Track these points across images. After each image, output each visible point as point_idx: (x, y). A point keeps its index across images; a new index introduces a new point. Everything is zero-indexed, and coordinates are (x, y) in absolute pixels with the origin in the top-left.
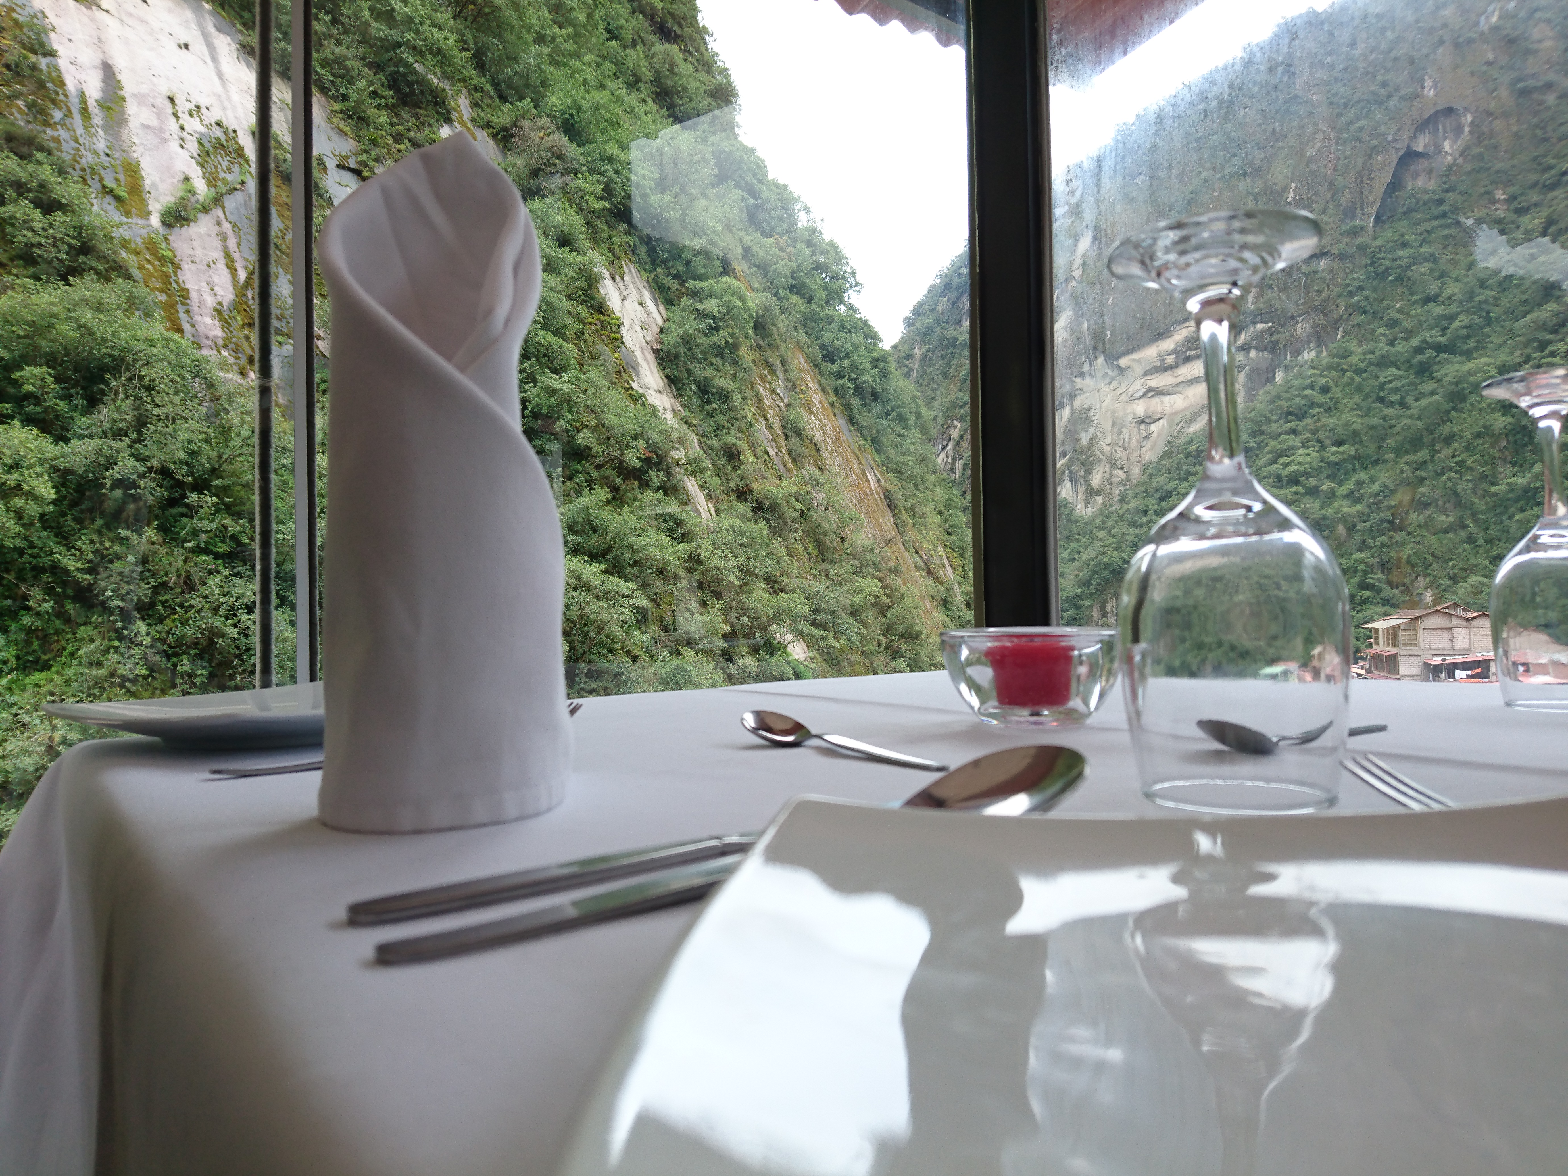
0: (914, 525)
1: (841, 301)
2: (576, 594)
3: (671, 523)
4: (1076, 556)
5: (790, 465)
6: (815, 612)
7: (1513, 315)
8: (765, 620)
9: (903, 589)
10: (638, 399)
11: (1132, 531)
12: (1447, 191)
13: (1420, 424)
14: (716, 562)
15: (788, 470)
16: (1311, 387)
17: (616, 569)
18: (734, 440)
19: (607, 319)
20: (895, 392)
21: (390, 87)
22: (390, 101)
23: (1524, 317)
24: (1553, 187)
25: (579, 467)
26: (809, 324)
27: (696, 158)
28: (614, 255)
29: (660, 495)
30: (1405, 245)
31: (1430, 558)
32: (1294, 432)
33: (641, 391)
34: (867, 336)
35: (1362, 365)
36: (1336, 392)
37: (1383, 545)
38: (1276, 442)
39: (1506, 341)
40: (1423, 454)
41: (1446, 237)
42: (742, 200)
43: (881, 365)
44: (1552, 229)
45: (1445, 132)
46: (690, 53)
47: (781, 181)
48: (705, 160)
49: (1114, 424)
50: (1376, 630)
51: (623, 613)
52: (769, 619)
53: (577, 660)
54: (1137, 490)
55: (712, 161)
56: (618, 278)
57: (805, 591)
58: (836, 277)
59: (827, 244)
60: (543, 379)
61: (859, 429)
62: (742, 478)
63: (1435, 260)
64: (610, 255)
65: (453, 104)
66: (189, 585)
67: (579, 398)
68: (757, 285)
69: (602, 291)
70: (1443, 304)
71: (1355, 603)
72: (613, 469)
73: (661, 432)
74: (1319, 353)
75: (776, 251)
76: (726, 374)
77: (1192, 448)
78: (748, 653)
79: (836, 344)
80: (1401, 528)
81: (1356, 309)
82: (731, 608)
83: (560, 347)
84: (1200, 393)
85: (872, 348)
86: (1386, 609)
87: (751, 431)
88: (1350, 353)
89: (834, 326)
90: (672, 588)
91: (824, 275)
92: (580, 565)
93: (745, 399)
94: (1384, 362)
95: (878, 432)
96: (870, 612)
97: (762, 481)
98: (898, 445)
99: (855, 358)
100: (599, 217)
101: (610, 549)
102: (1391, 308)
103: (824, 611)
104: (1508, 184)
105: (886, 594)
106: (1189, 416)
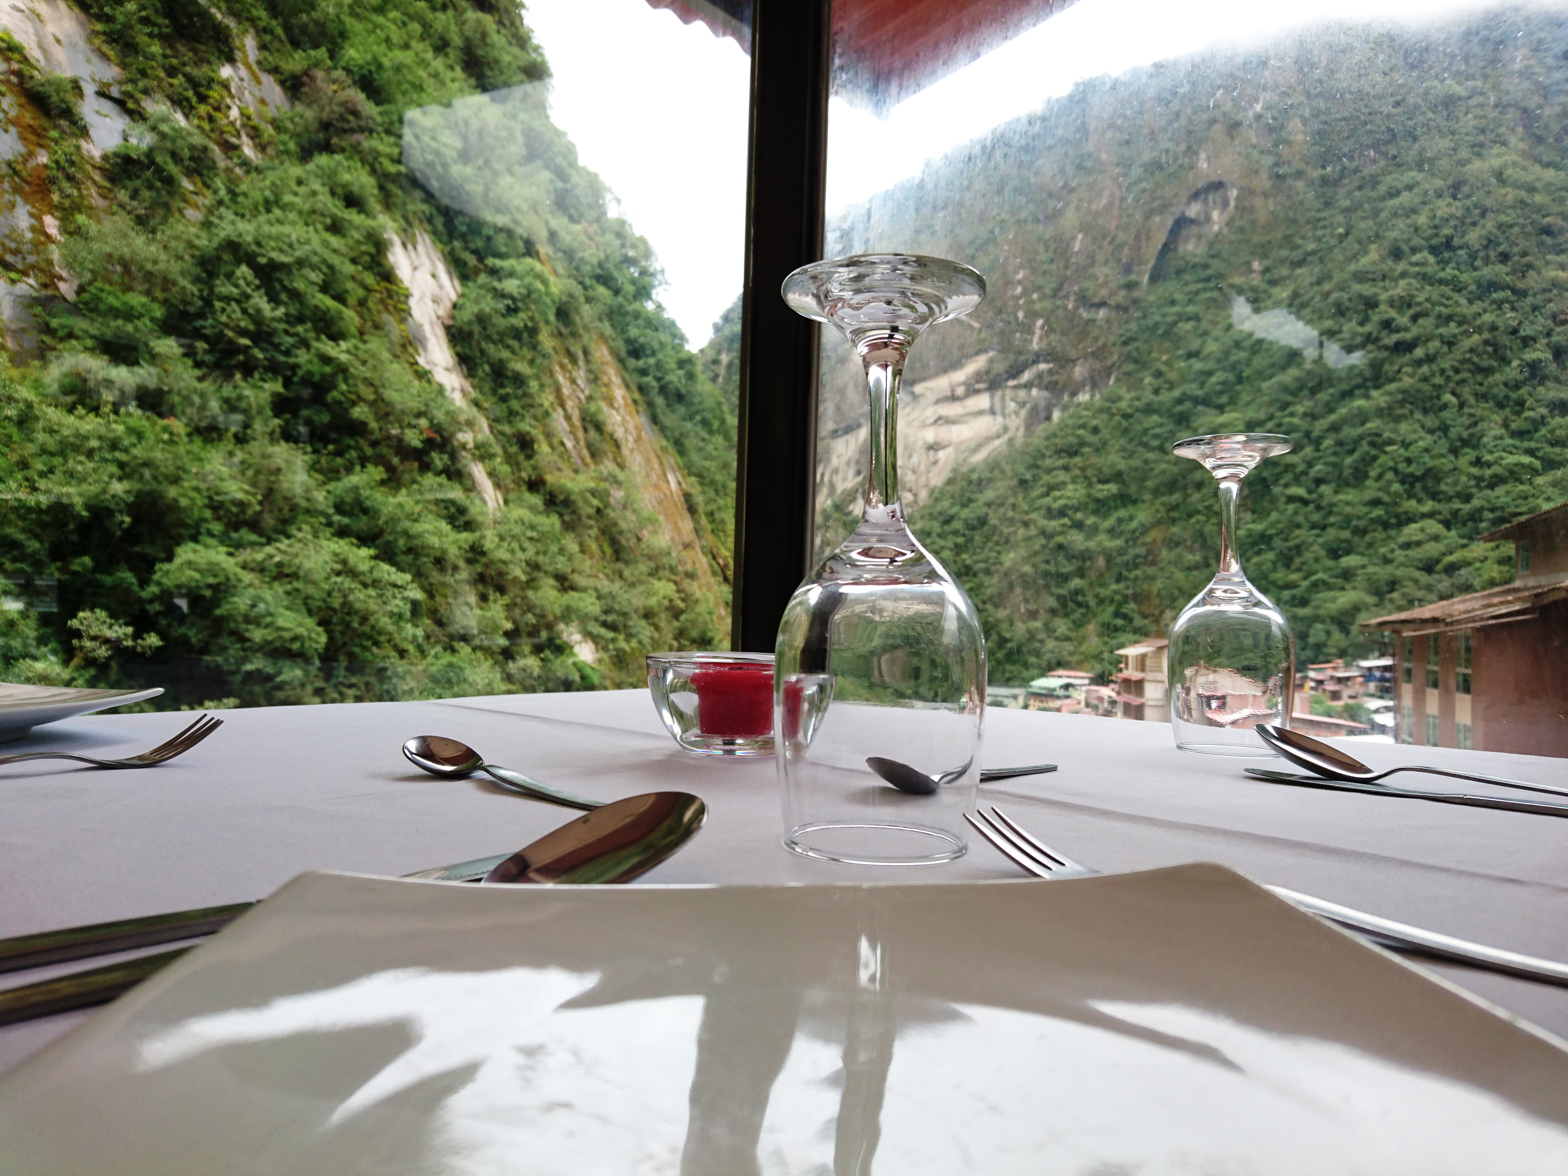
0: (713, 531)
1: (649, 296)
2: (339, 579)
3: (452, 510)
5: (588, 459)
6: (606, 612)
7: (1261, 375)
8: (551, 618)
9: (698, 594)
10: (423, 375)
12: (1213, 257)
14: (502, 554)
15: (586, 465)
16: (1083, 426)
17: (387, 555)
18: (528, 428)
19: (395, 287)
20: (700, 395)
21: (165, 16)
22: (166, 30)
23: (1271, 378)
24: (1300, 263)
25: (352, 443)
26: (616, 317)
27: (503, 133)
28: (408, 222)
29: (443, 479)
30: (1173, 303)
31: (1176, 592)
32: (1066, 468)
33: (427, 367)
34: (673, 337)
35: (1129, 411)
36: (1105, 433)
37: (1137, 578)
38: (1049, 477)
39: (1254, 400)
40: (1176, 497)
41: (1208, 299)
42: (551, 182)
43: (688, 367)
44: (1297, 302)
45: (1214, 203)
46: (504, 25)
47: (592, 169)
48: (513, 138)
49: (906, 448)
50: (1127, 657)
51: (395, 605)
52: (556, 618)
53: (337, 651)
54: (923, 512)
55: (522, 140)
56: (410, 246)
57: (596, 590)
58: (644, 272)
59: (637, 239)
60: (317, 344)
61: (663, 429)
62: (534, 469)
63: (1198, 320)
64: (403, 222)
65: (237, 43)
67: (358, 370)
68: (561, 271)
69: (391, 258)
70: (1203, 360)
71: (1110, 630)
72: (389, 446)
73: (448, 413)
74: (1092, 396)
75: (584, 238)
76: (523, 358)
77: (975, 477)
78: (532, 653)
79: (642, 340)
80: (1153, 563)
81: (1129, 358)
82: (515, 605)
83: (340, 312)
84: (985, 425)
85: (679, 348)
86: (1137, 637)
87: (548, 421)
88: (1120, 399)
89: (641, 322)
90: (449, 579)
91: (632, 270)
92: (346, 548)
93: (542, 386)
94: (1149, 410)
95: (682, 434)
96: (663, 616)
97: (557, 473)
98: (700, 450)
99: (660, 356)
100: (393, 181)
101: (380, 533)
102: (1158, 359)
103: (616, 612)
104: (1265, 256)
105: (682, 599)
106: (973, 446)
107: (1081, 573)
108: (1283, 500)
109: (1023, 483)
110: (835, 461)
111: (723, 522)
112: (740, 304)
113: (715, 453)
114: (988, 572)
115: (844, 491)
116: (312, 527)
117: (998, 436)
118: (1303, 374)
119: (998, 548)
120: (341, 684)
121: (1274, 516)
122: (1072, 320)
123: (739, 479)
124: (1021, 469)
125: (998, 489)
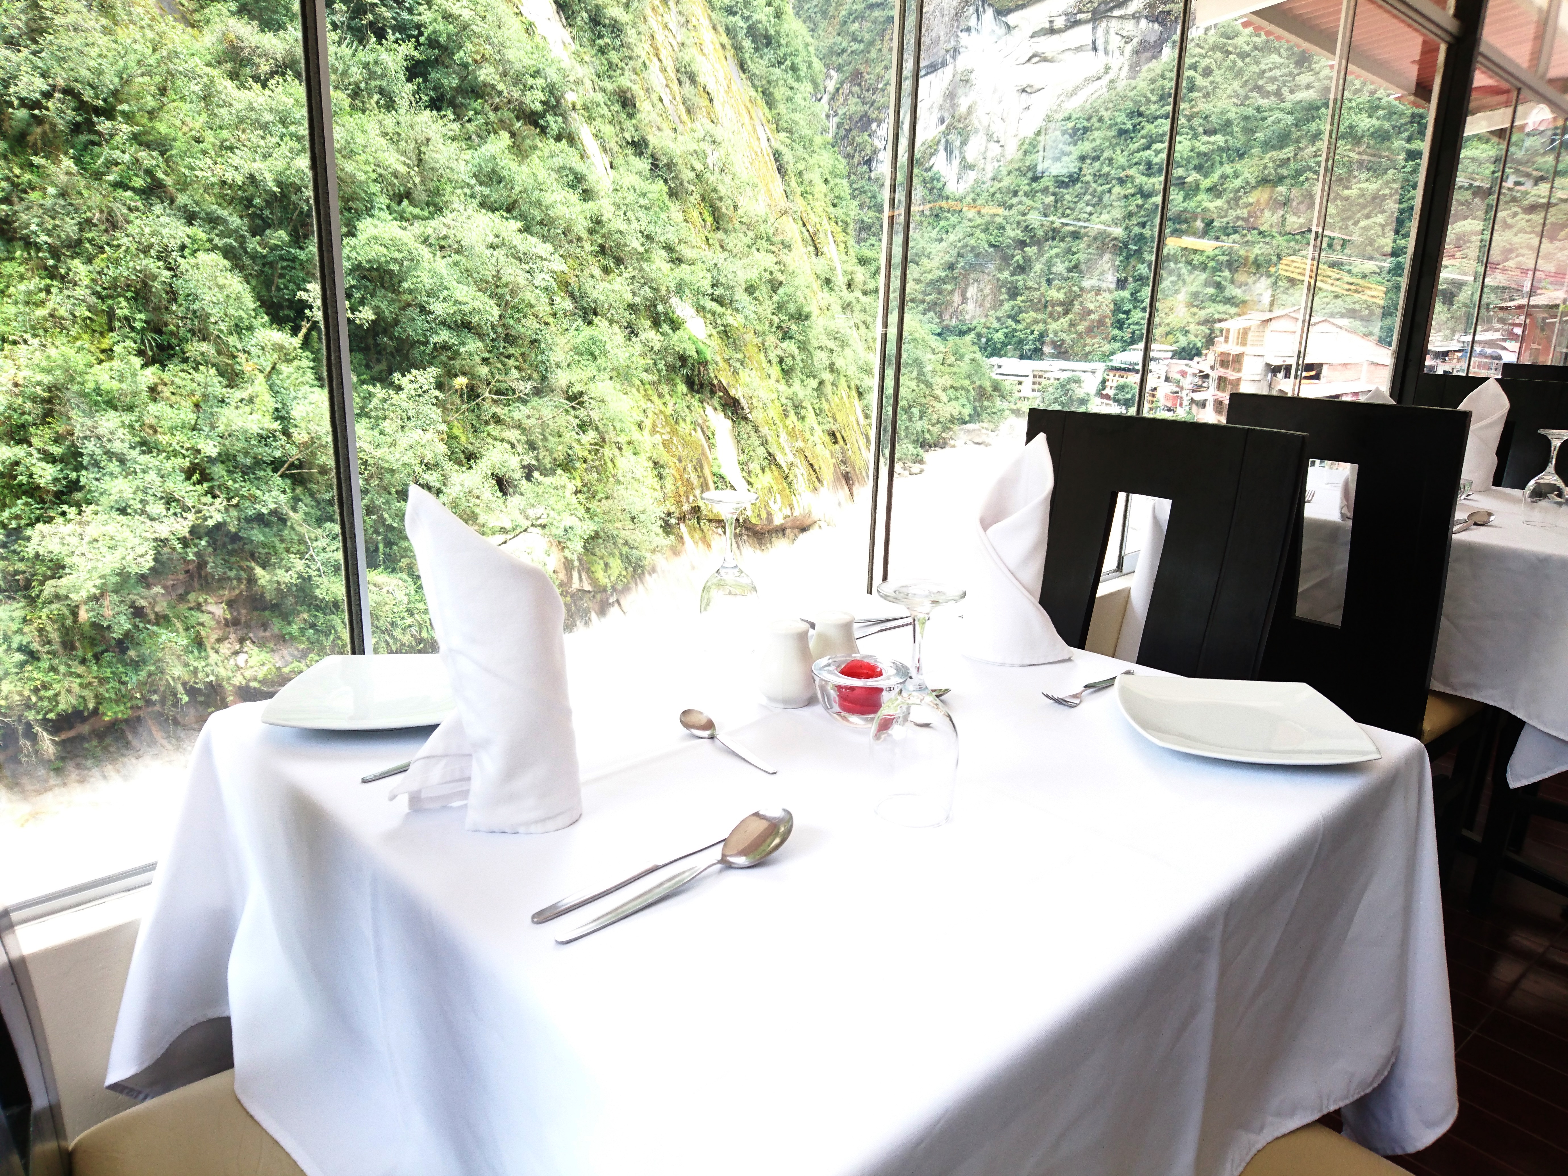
0: (802, 194)
2: (496, 253)
3: (572, 177)
4: (944, 236)
5: (685, 117)
6: (714, 286)
8: (666, 292)
9: (794, 265)
10: (528, 27)
11: (1001, 211)
13: (1290, 119)
14: (619, 224)
15: (683, 123)
16: (1194, 67)
17: (530, 227)
18: (629, 84)
20: (788, 35)
29: (559, 144)
33: (531, 18)
35: (1247, 49)
36: (1217, 75)
38: (1152, 126)
40: (1288, 152)
49: (995, 90)
50: (1228, 330)
52: (670, 292)
54: (1010, 168)
57: (704, 262)
61: (751, 78)
62: (637, 129)
66: (112, 224)
67: (479, 27)
71: (1199, 300)
72: (513, 111)
73: (558, 71)
74: (1207, 31)
77: (1070, 125)
78: (652, 327)
82: (634, 277)
84: (1085, 64)
86: (1234, 309)
87: (646, 74)
88: (1237, 34)
92: (498, 221)
93: (638, 34)
95: (770, 82)
96: (764, 289)
97: (658, 134)
98: (788, 100)
101: (519, 203)
103: (723, 285)
105: (780, 270)
106: (1070, 89)
109: (1122, 132)
116: (460, 198)
117: (1098, 78)
119: (1089, 208)
120: (502, 354)
124: (1121, 118)
125: (1094, 140)
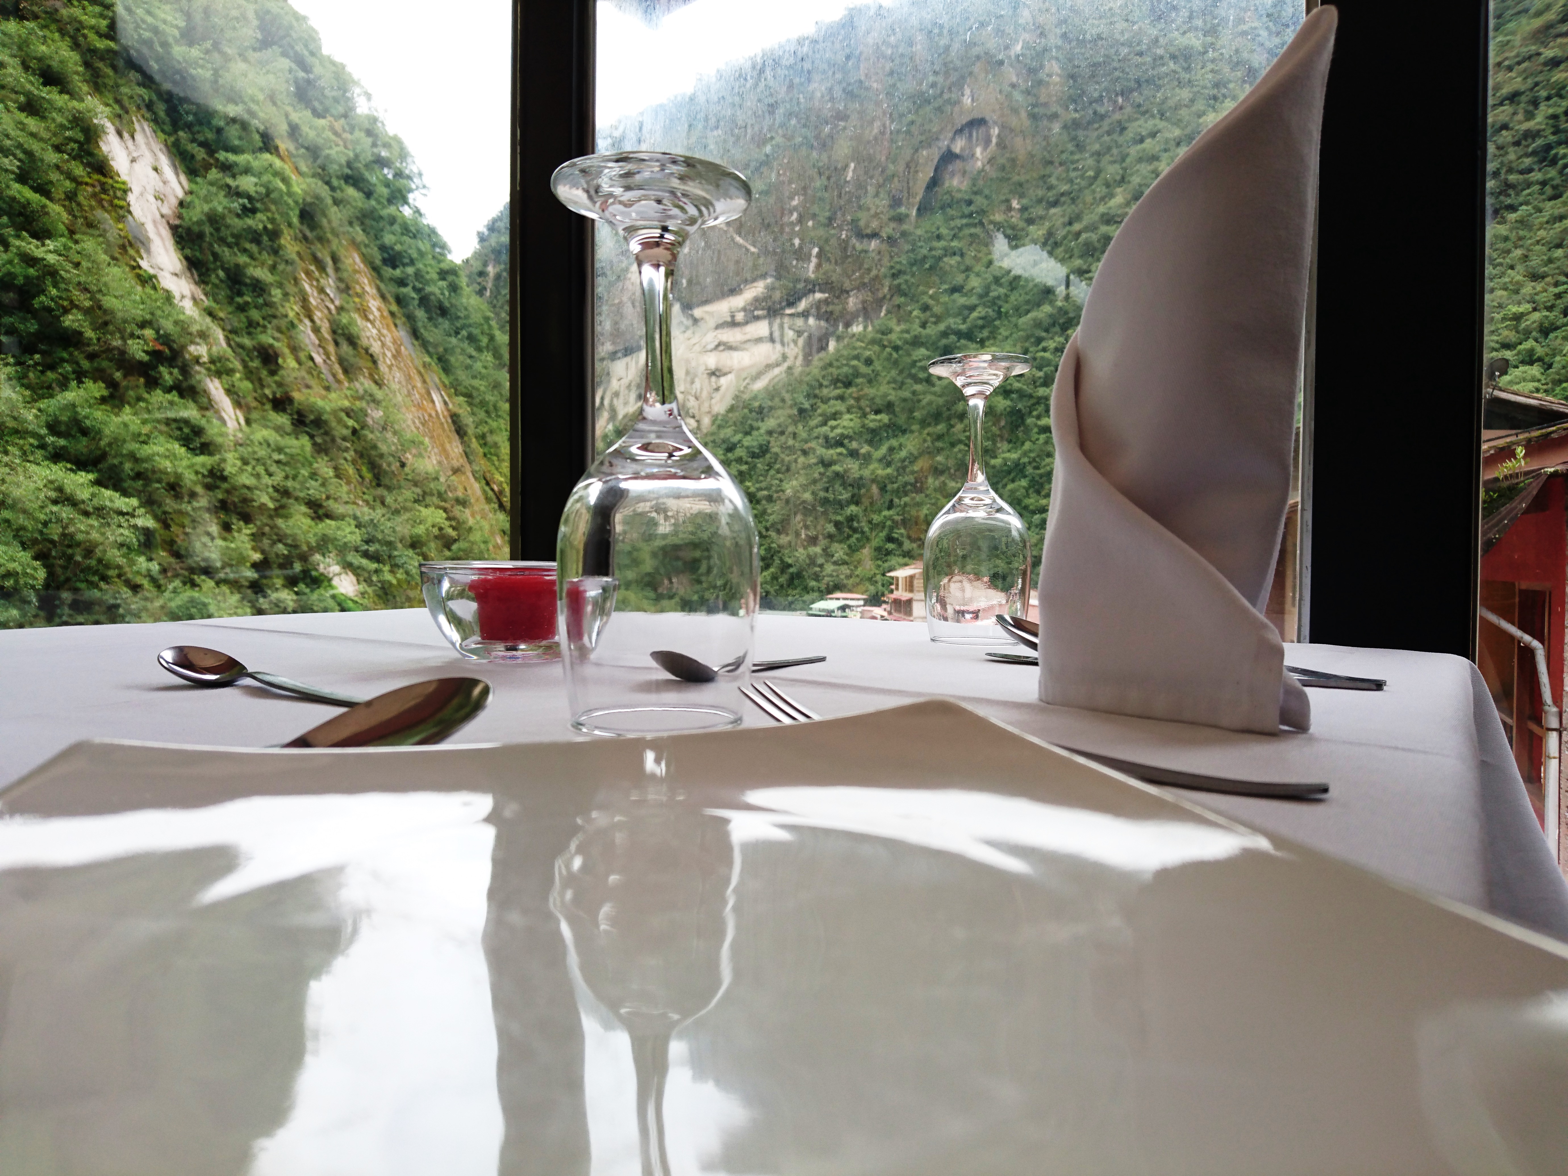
0: (485, 455)
1: (405, 202)
2: (55, 509)
3: (186, 430)
5: (341, 376)
6: (367, 542)
7: (1019, 311)
8: (305, 548)
9: (471, 522)
10: (147, 280)
12: (976, 193)
13: (941, 401)
14: (246, 479)
15: (339, 382)
16: (857, 357)
17: (111, 481)
18: (271, 341)
19: (110, 181)
20: (466, 309)
23: (1027, 314)
24: (1055, 204)
25: (65, 355)
26: (368, 222)
27: (234, 13)
28: (122, 107)
29: (174, 396)
30: (939, 237)
32: (841, 398)
33: (152, 271)
34: (434, 245)
35: (899, 343)
36: (877, 365)
37: (906, 505)
38: (826, 406)
39: (1011, 334)
40: (941, 428)
41: (971, 235)
42: (290, 71)
43: (450, 278)
44: (1051, 241)
45: (977, 140)
47: (338, 59)
48: (245, 18)
49: (687, 373)
50: (897, 579)
51: (122, 534)
52: (311, 548)
53: (58, 588)
55: (255, 23)
56: (126, 135)
57: (355, 518)
58: (399, 174)
59: (390, 138)
60: (17, 243)
61: (425, 345)
62: (279, 385)
63: (962, 255)
64: (117, 107)
67: (69, 273)
68: (304, 169)
69: (104, 148)
70: (966, 295)
71: (882, 554)
72: (111, 360)
73: (176, 323)
74: (865, 327)
75: (329, 134)
76: (263, 264)
77: (756, 404)
78: (284, 586)
79: (398, 247)
80: (920, 490)
81: (898, 290)
82: (263, 534)
83: (44, 206)
84: (765, 353)
85: (439, 258)
86: (906, 560)
87: (293, 333)
88: (891, 331)
89: (396, 227)
90: (186, 507)
91: (386, 171)
92: (61, 474)
93: (286, 295)
94: (916, 342)
95: (446, 350)
96: (432, 545)
97: (305, 391)
98: (468, 367)
99: (421, 266)
100: (102, 59)
101: (104, 456)
102: (926, 293)
103: (379, 541)
104: (1022, 196)
105: (451, 526)
106: (754, 374)
107: (855, 500)
108: (1036, 430)
109: (801, 411)
110: (615, 385)
111: (496, 445)
112: (508, 212)
113: (484, 371)
114: (770, 499)
115: (625, 416)
116: (21, 449)
117: (778, 365)
118: (1055, 311)
119: (780, 476)
121: (1027, 445)
122: (845, 249)
123: (512, 400)
124: (801, 398)
125: (778, 417)
